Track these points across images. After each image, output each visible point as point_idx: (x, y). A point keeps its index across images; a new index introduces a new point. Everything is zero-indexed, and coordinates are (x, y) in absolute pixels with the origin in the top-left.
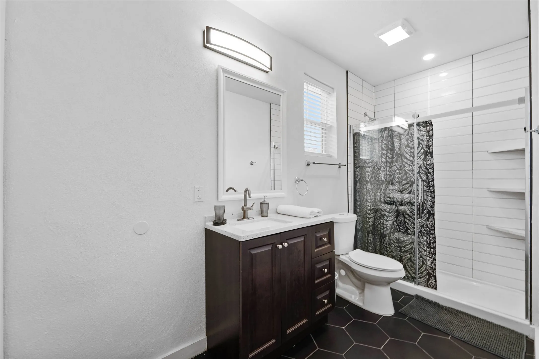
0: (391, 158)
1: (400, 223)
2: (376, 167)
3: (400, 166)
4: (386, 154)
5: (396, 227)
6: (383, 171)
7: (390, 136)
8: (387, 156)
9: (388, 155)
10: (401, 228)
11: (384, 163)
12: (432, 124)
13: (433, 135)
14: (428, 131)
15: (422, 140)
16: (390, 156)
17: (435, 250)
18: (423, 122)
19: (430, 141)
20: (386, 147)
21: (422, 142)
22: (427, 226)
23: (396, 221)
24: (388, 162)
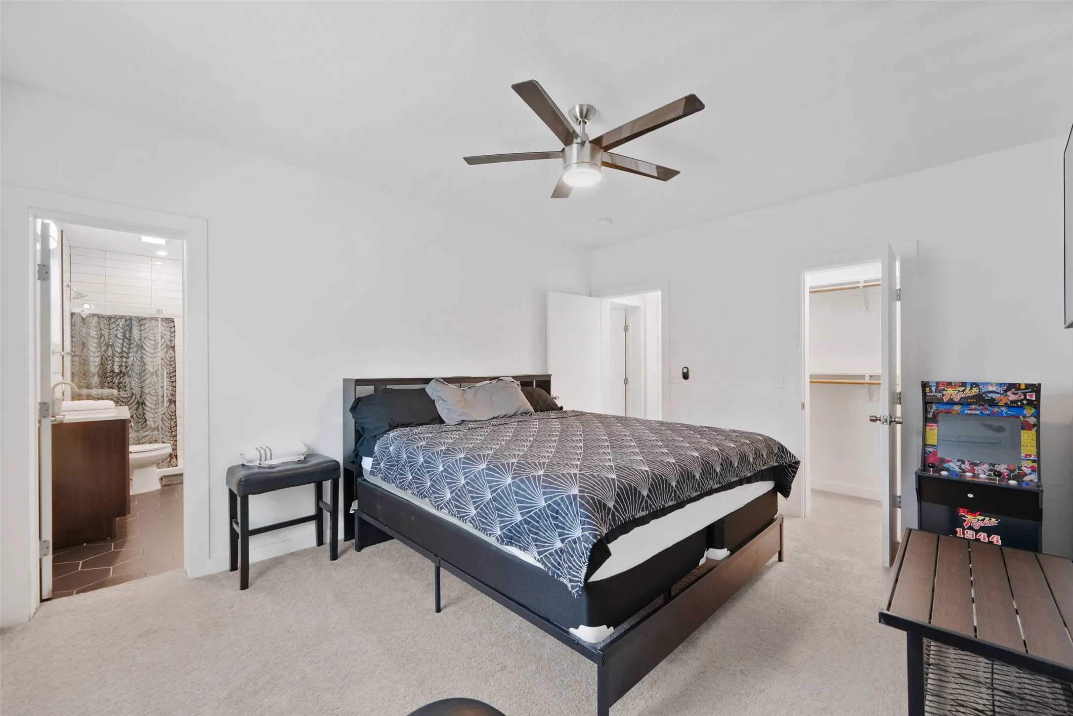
0: (128, 349)
1: (140, 415)
2: (103, 357)
3: (141, 358)
4: (123, 344)
5: (136, 419)
6: (117, 362)
7: (128, 325)
8: (123, 346)
9: (125, 345)
10: (140, 420)
11: (119, 353)
12: (173, 322)
13: (175, 331)
14: (171, 328)
15: (164, 334)
16: (128, 347)
17: (176, 433)
18: (166, 319)
19: (172, 337)
20: (122, 336)
21: (165, 337)
22: (168, 413)
23: (136, 413)
24: (125, 352)
